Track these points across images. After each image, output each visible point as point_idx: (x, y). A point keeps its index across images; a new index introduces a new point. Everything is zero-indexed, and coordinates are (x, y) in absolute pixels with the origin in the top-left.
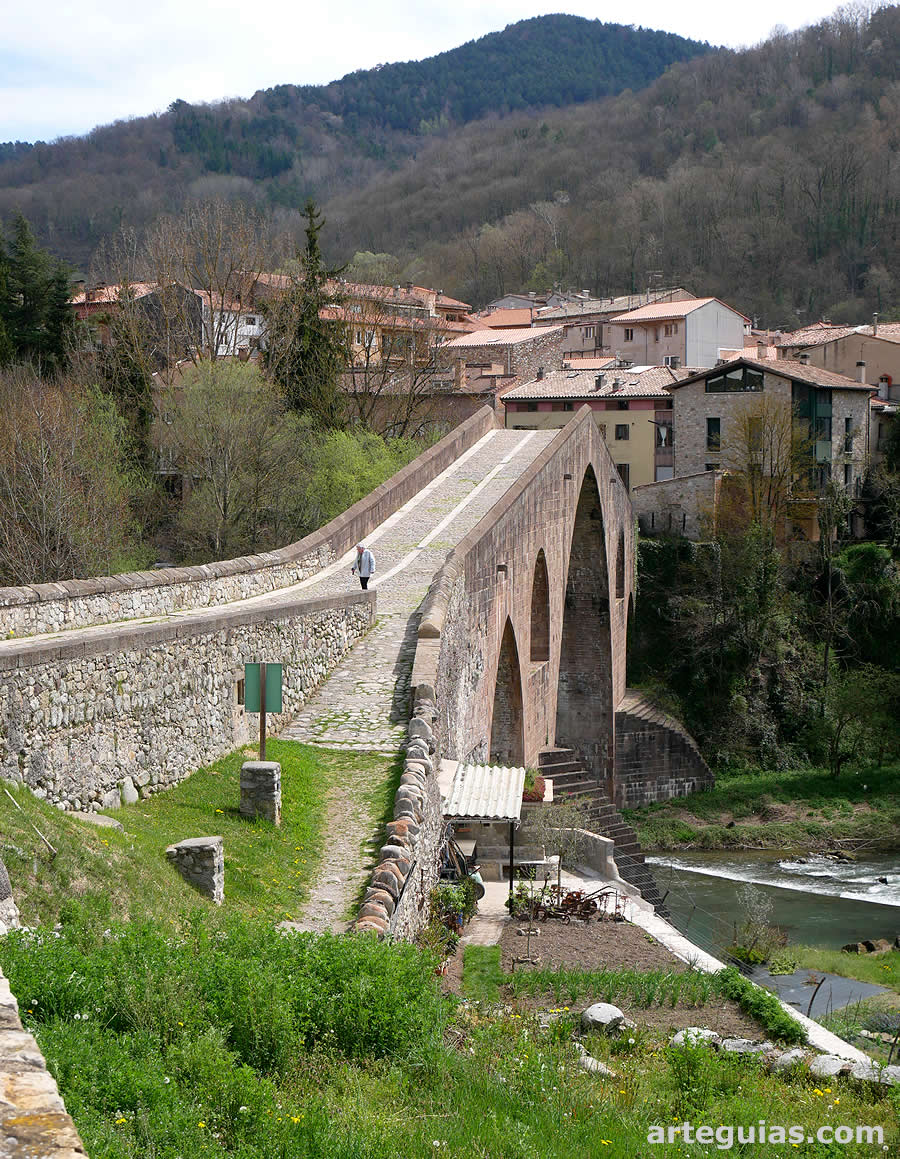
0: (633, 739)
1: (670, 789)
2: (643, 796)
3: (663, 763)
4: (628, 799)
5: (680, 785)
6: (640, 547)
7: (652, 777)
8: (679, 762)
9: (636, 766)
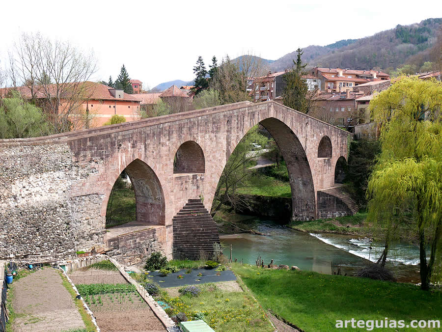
0: (324, 199)
1: (337, 215)
2: (327, 216)
3: (334, 207)
4: (321, 216)
5: (340, 214)
6: (351, 143)
7: (330, 211)
8: (340, 207)
9: (324, 207)
